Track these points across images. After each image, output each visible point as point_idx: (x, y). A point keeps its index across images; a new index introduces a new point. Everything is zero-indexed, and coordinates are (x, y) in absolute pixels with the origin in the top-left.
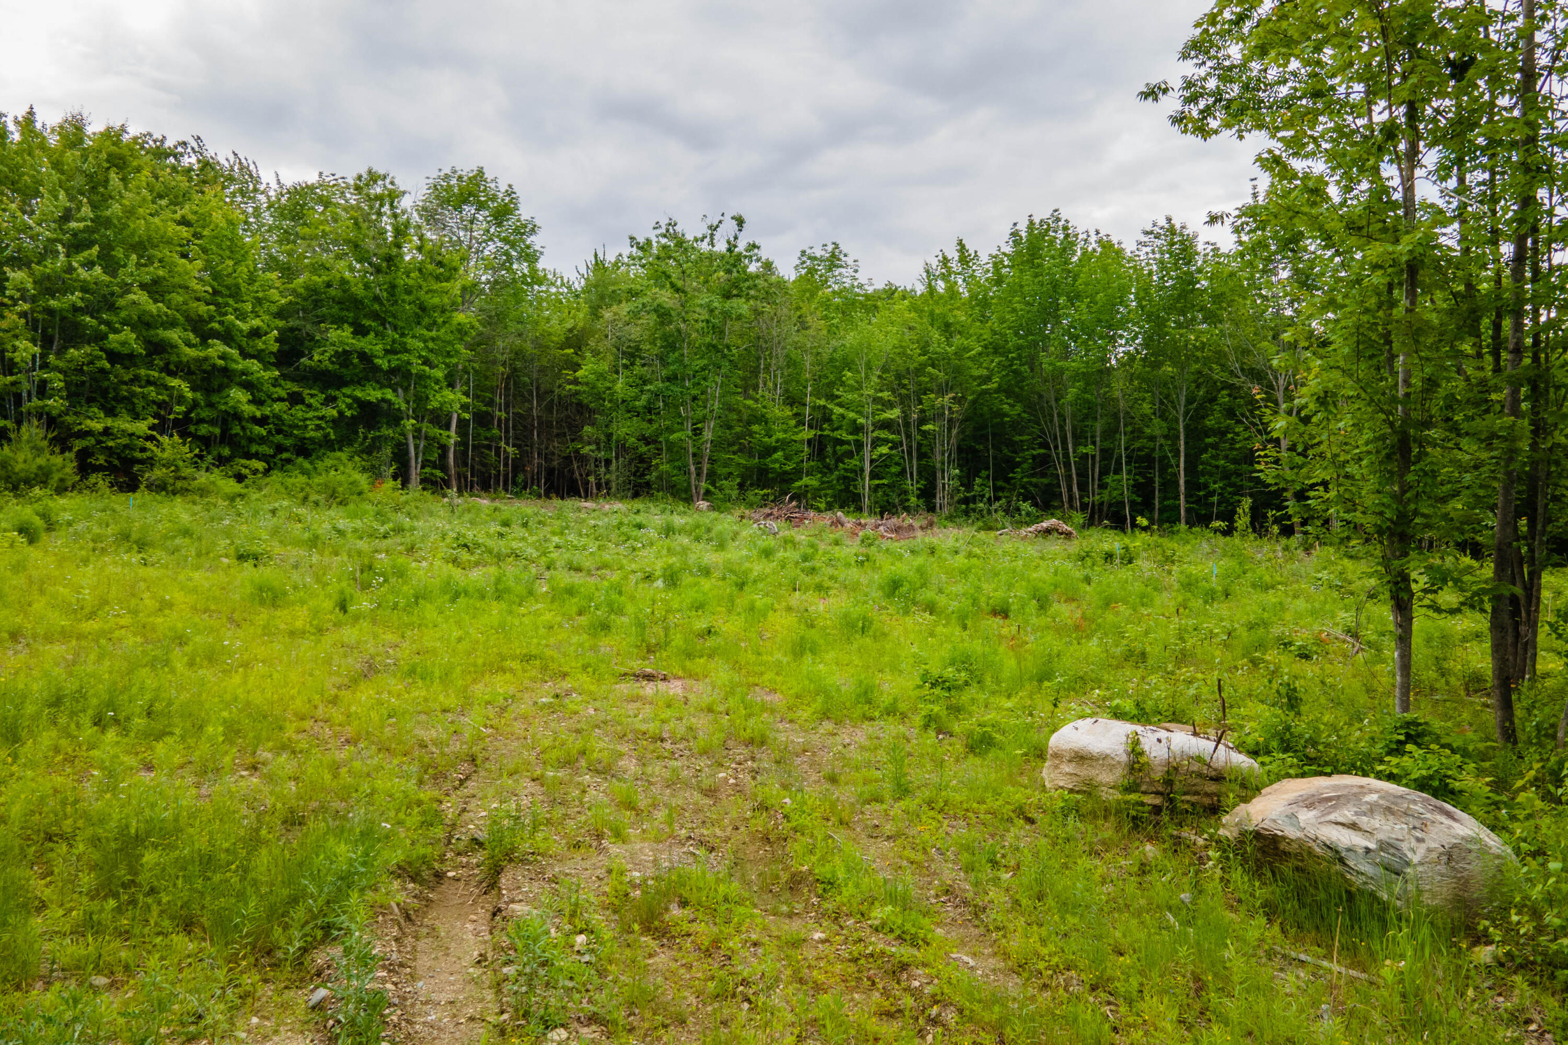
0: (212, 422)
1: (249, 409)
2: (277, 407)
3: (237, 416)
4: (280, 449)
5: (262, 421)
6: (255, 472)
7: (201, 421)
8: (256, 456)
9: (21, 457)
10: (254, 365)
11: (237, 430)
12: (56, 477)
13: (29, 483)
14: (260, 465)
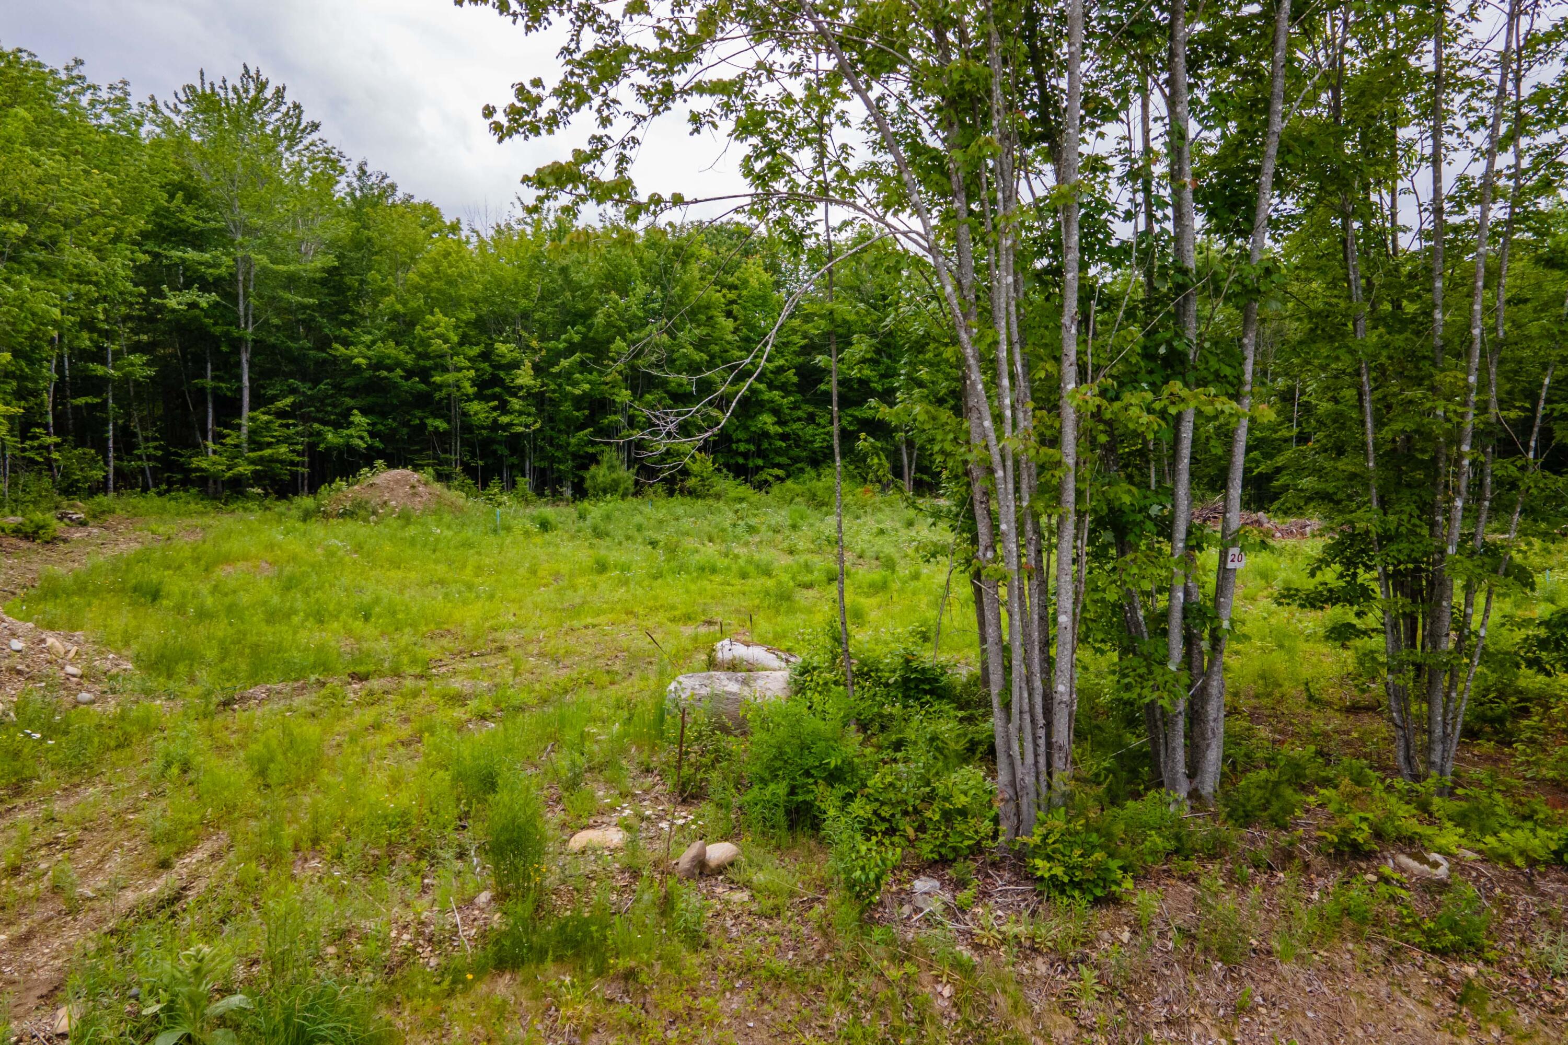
0: (748, 441)
1: (774, 429)
2: (796, 426)
3: (765, 434)
4: (796, 460)
5: (784, 437)
6: (778, 478)
7: (739, 441)
8: (779, 466)
9: (601, 473)
10: (776, 394)
11: (765, 445)
12: (622, 486)
13: (605, 492)
14: (780, 472)
